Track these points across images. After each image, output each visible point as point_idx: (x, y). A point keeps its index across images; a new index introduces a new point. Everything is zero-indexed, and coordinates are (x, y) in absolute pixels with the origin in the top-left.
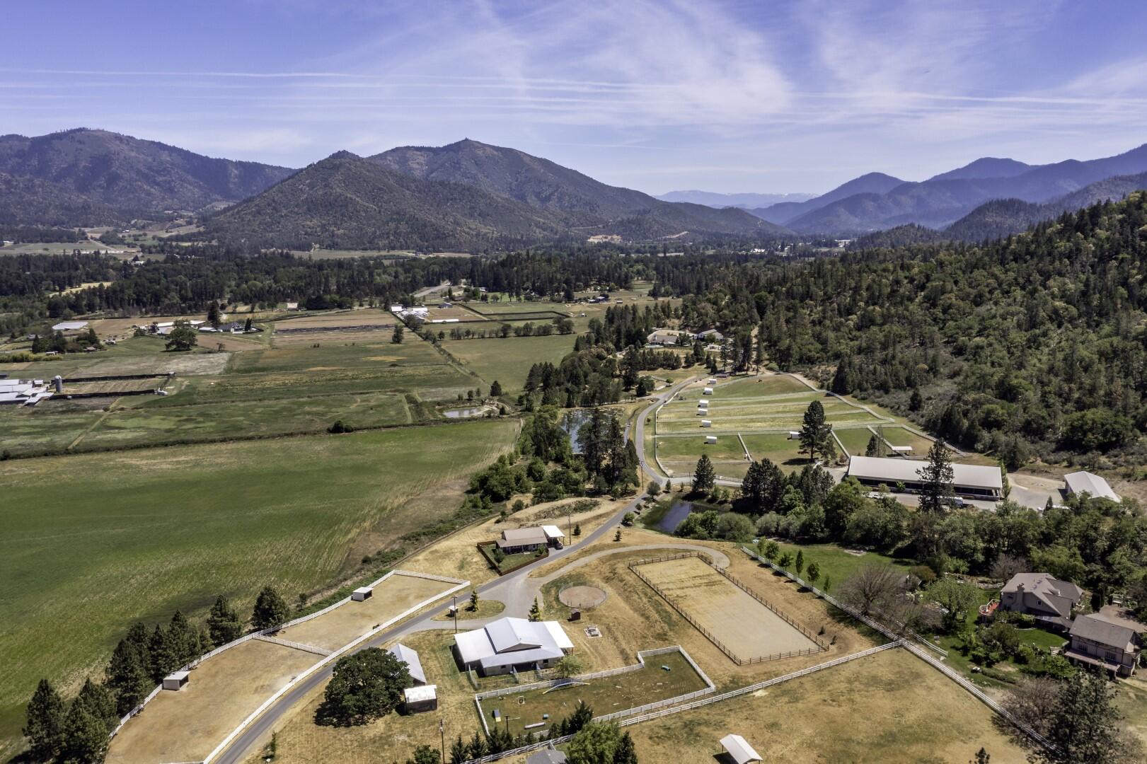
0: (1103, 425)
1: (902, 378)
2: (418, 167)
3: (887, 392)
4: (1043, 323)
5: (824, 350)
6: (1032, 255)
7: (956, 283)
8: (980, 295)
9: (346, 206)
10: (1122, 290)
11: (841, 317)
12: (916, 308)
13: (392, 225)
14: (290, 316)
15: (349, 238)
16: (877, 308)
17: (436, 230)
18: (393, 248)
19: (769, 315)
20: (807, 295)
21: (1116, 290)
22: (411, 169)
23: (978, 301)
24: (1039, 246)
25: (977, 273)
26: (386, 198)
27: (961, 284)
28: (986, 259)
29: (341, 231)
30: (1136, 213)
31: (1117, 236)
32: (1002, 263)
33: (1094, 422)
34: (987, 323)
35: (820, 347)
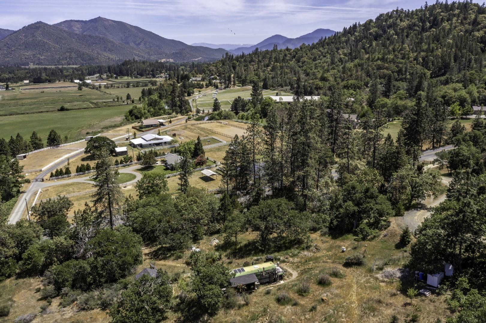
0: (354, 85)
1: (288, 82)
2: (77, 30)
3: (282, 87)
4: (337, 63)
5: (259, 78)
6: (333, 43)
7: (307, 54)
8: (315, 58)
9: (44, 46)
10: (363, 50)
11: (265, 67)
12: (292, 63)
13: (68, 54)
14: (26, 85)
15: (47, 60)
16: (278, 64)
17: (89, 56)
18: (69, 64)
19: (238, 68)
20: (252, 61)
21: (361, 51)
22: (74, 30)
23: (314, 60)
24: (335, 40)
25: (314, 51)
26: (63, 42)
27: (308, 55)
28: (317, 46)
29: (43, 57)
30: (368, 26)
31: (362, 34)
32: (323, 47)
33: (351, 84)
34: (317, 65)
35: (257, 77)
